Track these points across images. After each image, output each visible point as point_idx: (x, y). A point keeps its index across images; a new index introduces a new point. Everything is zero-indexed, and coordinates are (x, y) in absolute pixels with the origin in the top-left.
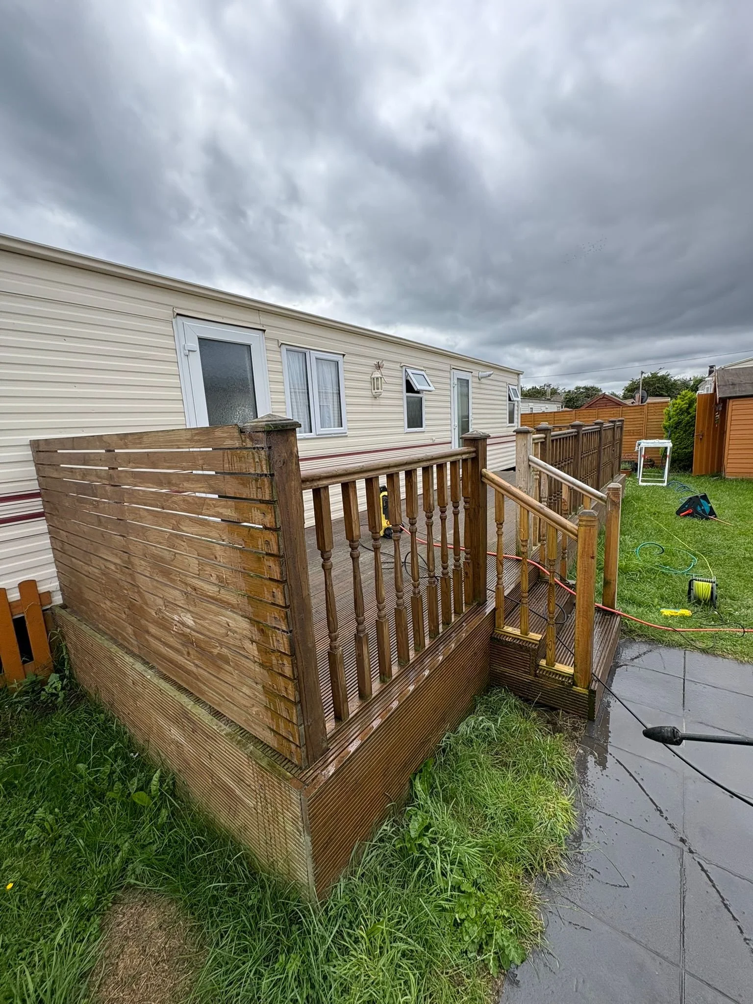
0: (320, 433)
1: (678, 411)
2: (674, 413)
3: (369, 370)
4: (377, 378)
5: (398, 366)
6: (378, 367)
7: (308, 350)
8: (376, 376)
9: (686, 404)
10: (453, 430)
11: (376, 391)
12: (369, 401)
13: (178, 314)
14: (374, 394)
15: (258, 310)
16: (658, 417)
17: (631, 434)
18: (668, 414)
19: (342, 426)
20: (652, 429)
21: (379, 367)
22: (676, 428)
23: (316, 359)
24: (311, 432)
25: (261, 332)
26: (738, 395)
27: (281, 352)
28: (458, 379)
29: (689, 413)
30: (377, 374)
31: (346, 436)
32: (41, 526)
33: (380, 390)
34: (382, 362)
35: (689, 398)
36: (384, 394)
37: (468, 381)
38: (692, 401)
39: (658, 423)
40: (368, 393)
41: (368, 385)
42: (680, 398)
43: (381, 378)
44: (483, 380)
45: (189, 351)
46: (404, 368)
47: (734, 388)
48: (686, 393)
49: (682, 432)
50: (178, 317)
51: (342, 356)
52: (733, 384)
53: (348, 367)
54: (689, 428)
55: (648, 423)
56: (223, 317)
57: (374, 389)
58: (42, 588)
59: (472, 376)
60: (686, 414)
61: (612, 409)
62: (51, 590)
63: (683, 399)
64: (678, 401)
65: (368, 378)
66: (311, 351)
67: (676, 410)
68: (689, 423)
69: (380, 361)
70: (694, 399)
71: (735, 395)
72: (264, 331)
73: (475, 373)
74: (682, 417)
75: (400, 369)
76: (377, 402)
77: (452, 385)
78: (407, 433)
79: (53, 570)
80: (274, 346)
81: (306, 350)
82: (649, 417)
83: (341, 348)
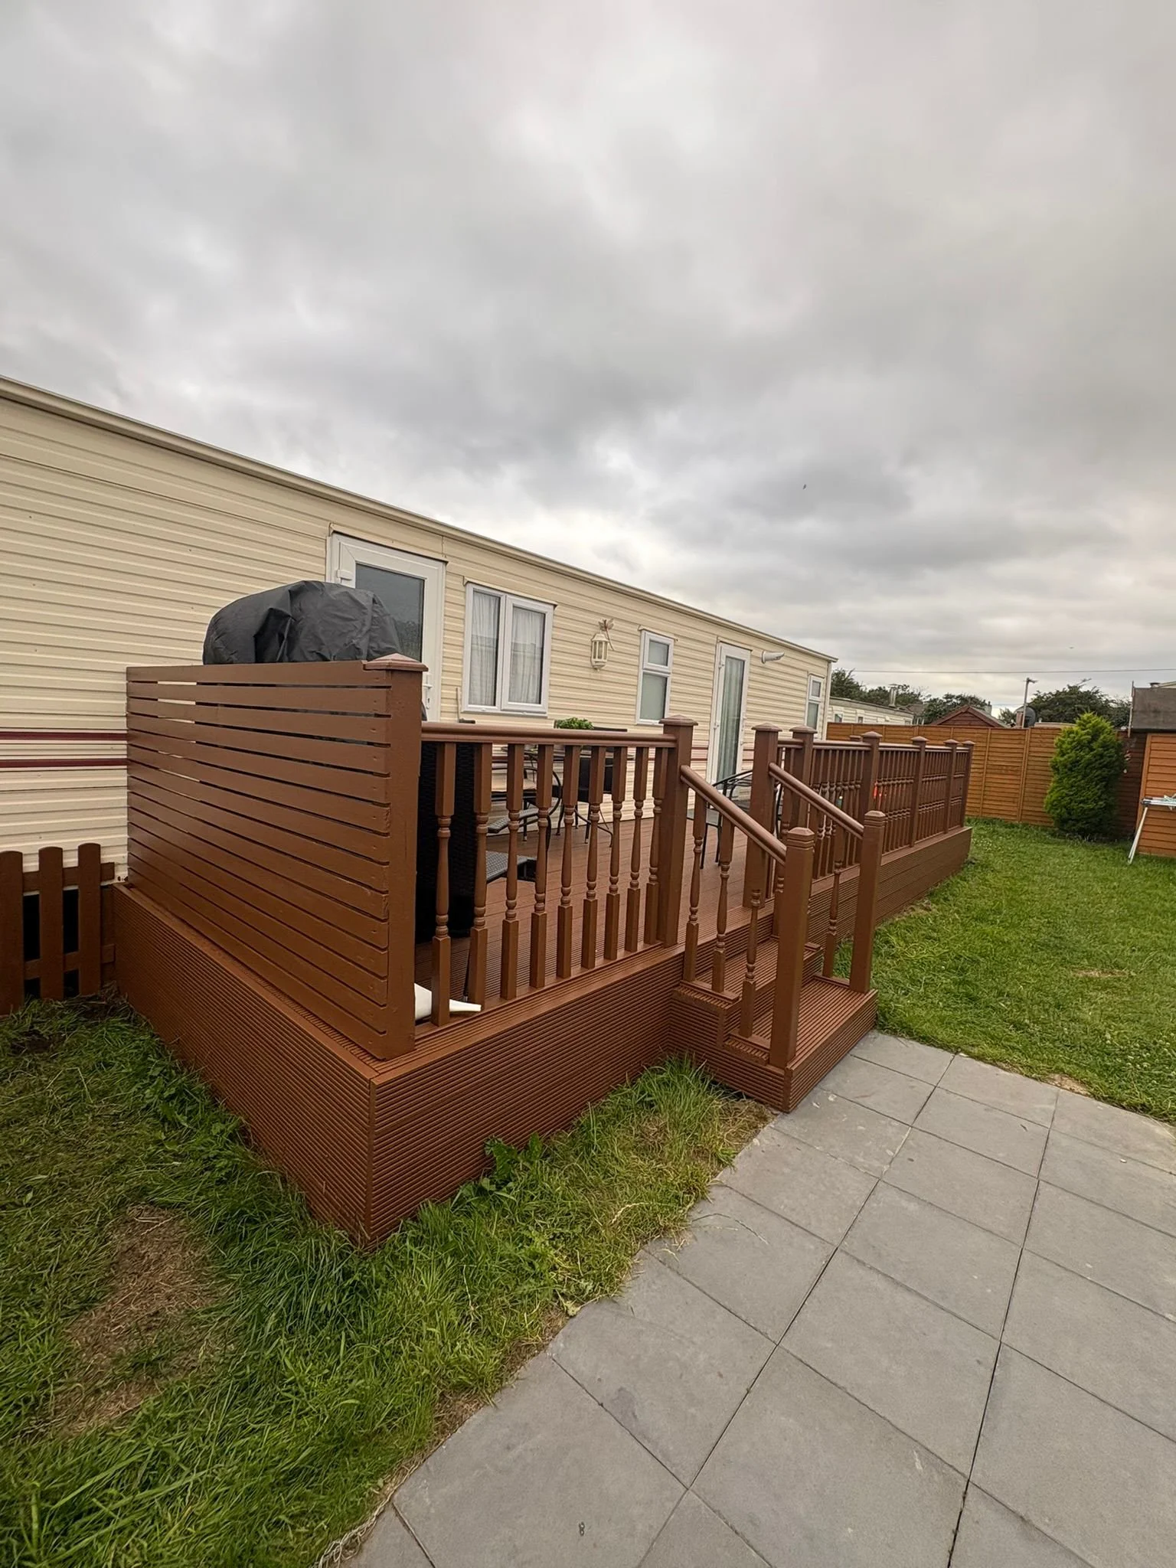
0: (506, 708)
1: (1074, 744)
2: (1069, 746)
3: (591, 630)
4: (601, 643)
5: (635, 629)
6: (604, 627)
7: (505, 594)
8: (600, 639)
9: (1088, 734)
10: (712, 731)
11: (597, 660)
12: (586, 673)
13: (335, 532)
14: (594, 664)
15: (443, 535)
16: (1046, 750)
17: (1003, 772)
18: (1061, 747)
19: (540, 703)
20: (1037, 767)
21: (606, 628)
22: (1070, 770)
23: (514, 607)
24: (494, 705)
25: (441, 563)
26: (1160, 728)
27: (465, 592)
28: (727, 657)
29: (1092, 750)
30: (601, 637)
31: (546, 718)
32: (120, 776)
33: (603, 660)
34: (611, 621)
35: (1094, 726)
36: (608, 666)
37: (744, 662)
38: (1097, 731)
39: (1045, 760)
40: (586, 662)
41: (587, 651)
42: (1080, 725)
43: (606, 643)
44: (768, 664)
45: (342, 579)
46: (643, 632)
47: (1155, 717)
48: (1088, 718)
49: (1080, 777)
50: (335, 535)
51: (552, 607)
52: (1156, 712)
53: (559, 622)
54: (1091, 772)
55: (1030, 758)
56: (393, 541)
57: (595, 657)
58: (106, 857)
59: (752, 656)
60: (1087, 749)
61: (975, 731)
62: (116, 861)
63: (1083, 726)
64: (1075, 728)
65: (587, 640)
66: (508, 596)
67: (1072, 743)
68: (1091, 764)
69: (608, 620)
70: (1101, 728)
71: (1155, 727)
72: (446, 563)
73: (756, 652)
74: (1082, 753)
75: (639, 633)
76: (598, 675)
77: (717, 666)
78: (638, 725)
79: (123, 836)
80: (458, 583)
81: (500, 593)
82: (1032, 749)
83: (554, 595)
